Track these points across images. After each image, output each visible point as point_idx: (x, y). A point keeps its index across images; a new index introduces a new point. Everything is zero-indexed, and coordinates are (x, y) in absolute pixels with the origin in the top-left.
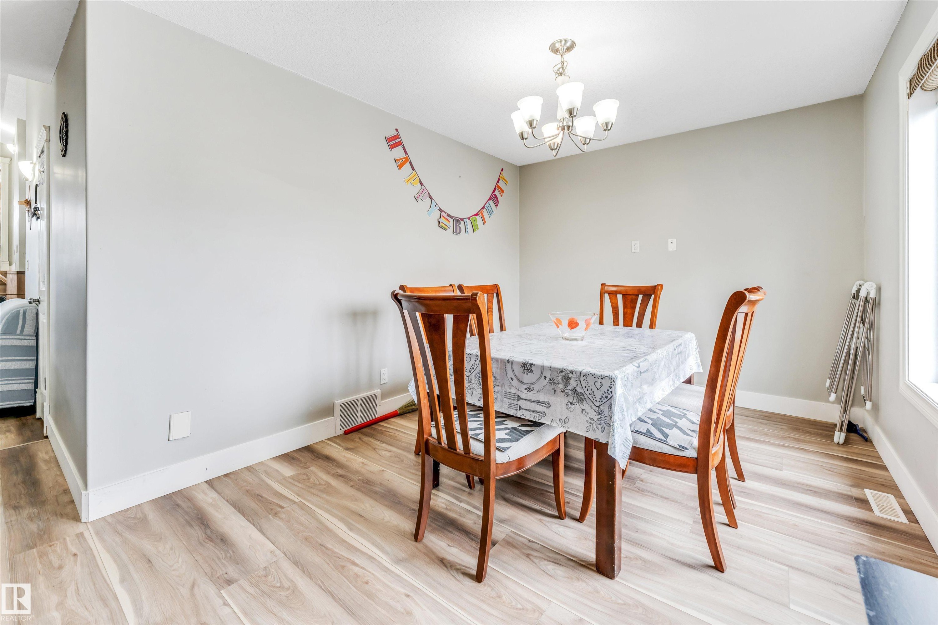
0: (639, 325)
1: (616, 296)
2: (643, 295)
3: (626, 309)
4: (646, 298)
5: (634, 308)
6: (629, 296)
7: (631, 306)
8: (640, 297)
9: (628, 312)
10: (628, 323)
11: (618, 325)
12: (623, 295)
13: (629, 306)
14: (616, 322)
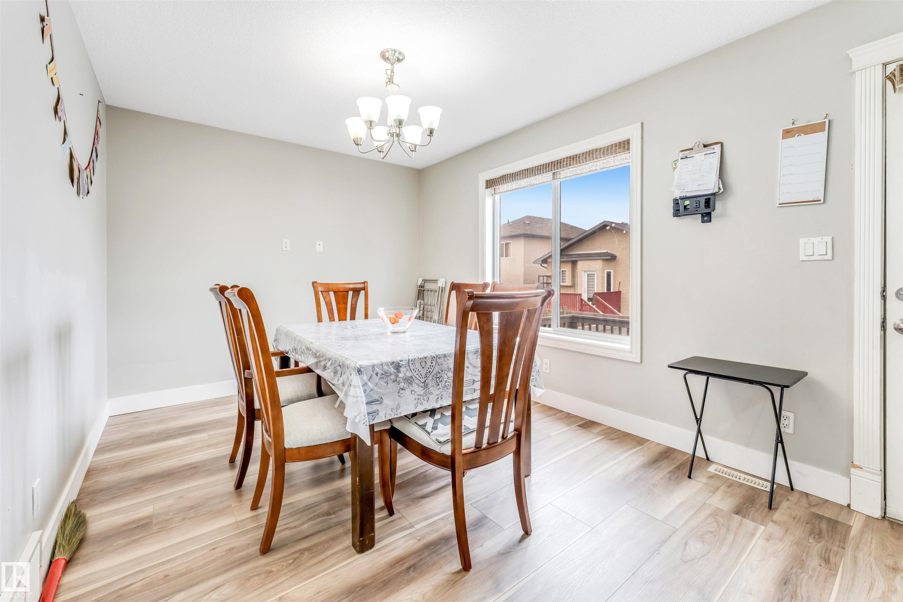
0: (353, 318)
1: (329, 293)
2: (353, 291)
3: (339, 305)
4: (356, 293)
5: (346, 303)
6: (341, 292)
7: (344, 302)
8: (351, 293)
9: (342, 307)
10: (342, 318)
11: (334, 320)
12: (334, 292)
13: (341, 302)
14: (332, 319)
